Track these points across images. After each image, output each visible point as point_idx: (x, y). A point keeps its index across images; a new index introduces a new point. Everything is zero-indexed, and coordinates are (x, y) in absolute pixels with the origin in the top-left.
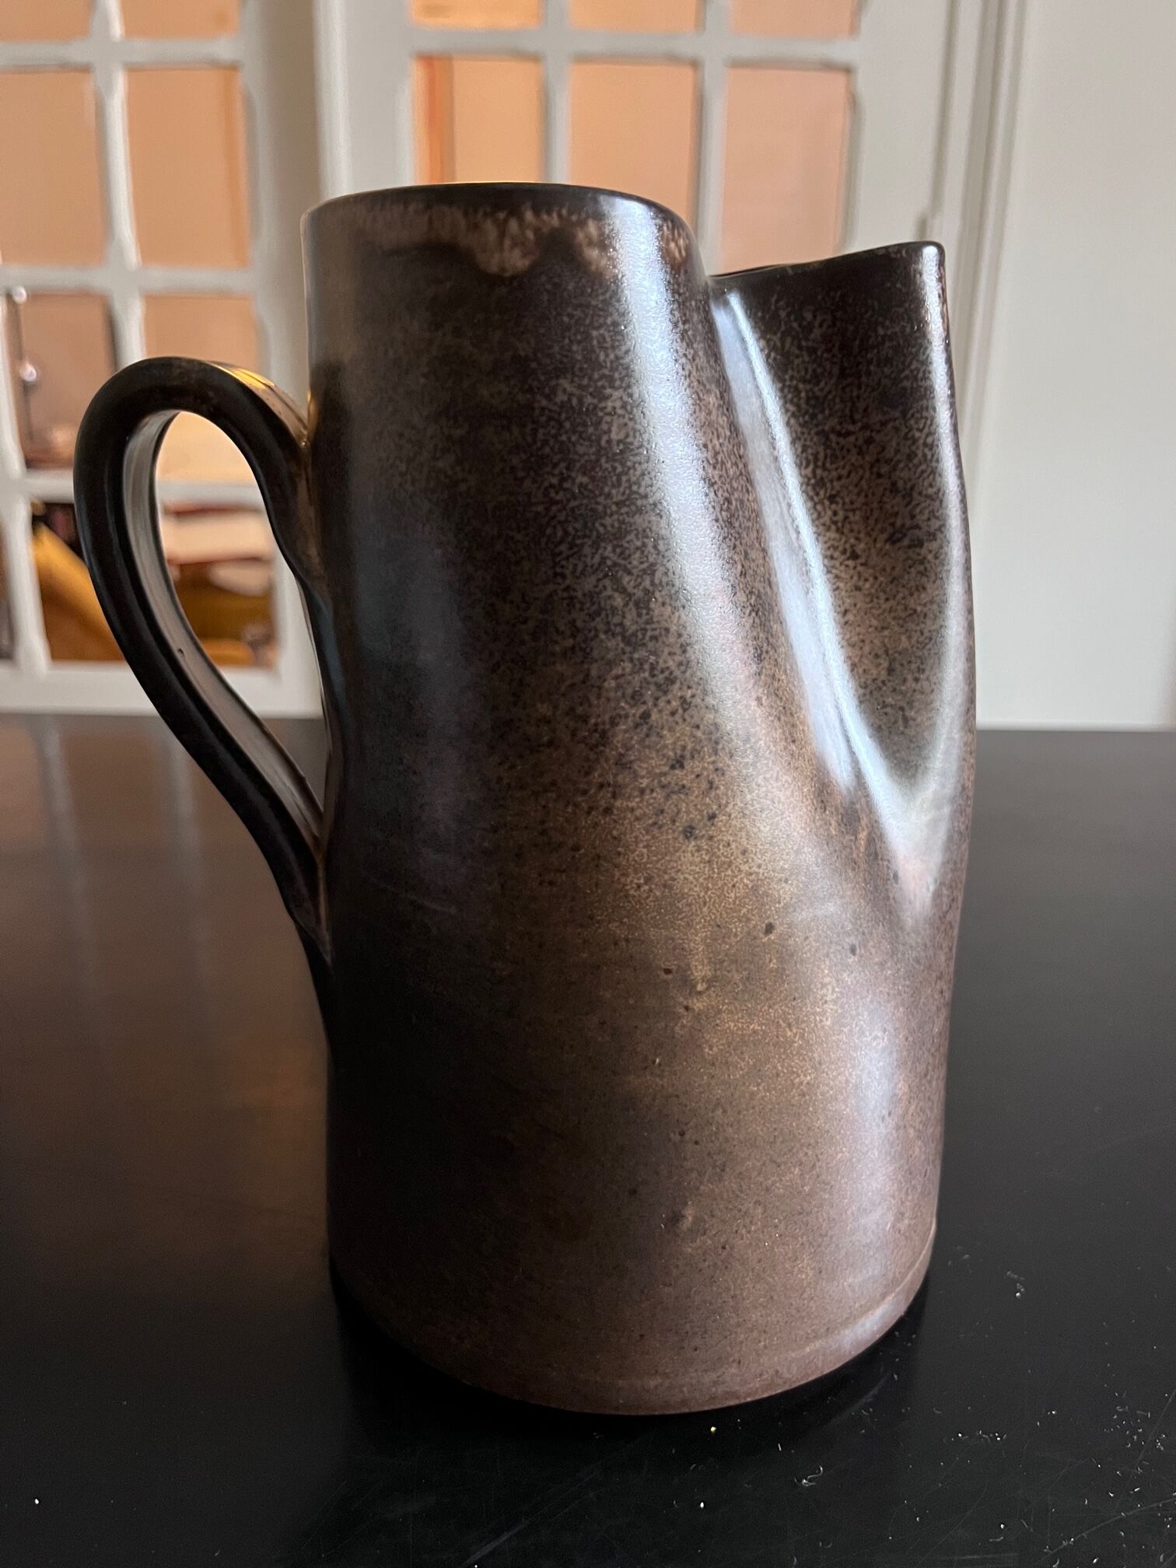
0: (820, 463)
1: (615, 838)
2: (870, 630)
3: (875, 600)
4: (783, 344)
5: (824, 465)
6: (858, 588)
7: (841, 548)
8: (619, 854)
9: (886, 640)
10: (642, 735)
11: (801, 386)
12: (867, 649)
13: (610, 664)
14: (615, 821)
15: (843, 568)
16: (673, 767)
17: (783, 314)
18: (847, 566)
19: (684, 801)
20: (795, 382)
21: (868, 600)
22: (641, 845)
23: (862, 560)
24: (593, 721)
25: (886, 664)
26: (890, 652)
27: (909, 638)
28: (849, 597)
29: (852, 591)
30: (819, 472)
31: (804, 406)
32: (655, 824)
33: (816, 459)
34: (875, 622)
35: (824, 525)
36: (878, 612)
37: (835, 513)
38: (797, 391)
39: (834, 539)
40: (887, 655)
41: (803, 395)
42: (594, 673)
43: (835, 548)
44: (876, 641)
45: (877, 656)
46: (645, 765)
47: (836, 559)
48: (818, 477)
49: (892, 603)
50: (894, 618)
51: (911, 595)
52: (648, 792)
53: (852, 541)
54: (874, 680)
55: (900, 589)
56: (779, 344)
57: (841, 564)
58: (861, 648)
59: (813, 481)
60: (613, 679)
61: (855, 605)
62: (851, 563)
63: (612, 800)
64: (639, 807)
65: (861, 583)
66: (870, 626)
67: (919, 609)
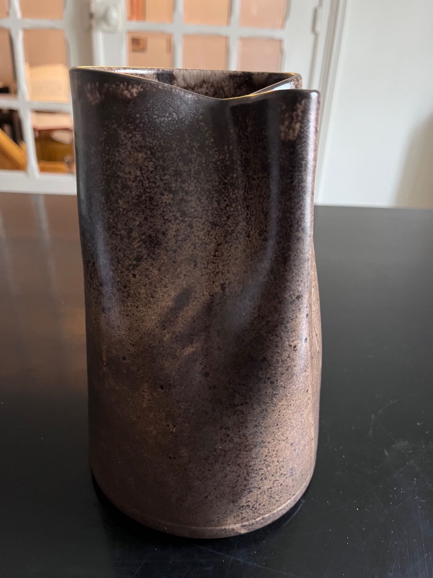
0: (246, 190)
2: (242, 270)
3: (248, 258)
4: (239, 132)
5: (248, 191)
6: (245, 251)
7: (246, 231)
9: (245, 278)
11: (243, 153)
12: (238, 278)
15: (243, 240)
17: (240, 118)
18: (245, 239)
20: (241, 151)
21: (246, 257)
23: (250, 239)
25: (241, 288)
26: (245, 283)
27: (253, 281)
28: (241, 253)
29: (242, 251)
30: (246, 193)
31: (243, 162)
33: (245, 188)
34: (244, 268)
35: (243, 218)
36: (247, 264)
37: (247, 215)
38: (242, 155)
39: (245, 226)
40: (243, 284)
41: (244, 157)
43: (244, 230)
44: (242, 277)
45: (240, 283)
47: (243, 235)
48: (245, 196)
49: (252, 262)
50: (250, 270)
51: (259, 262)
53: (250, 229)
54: (236, 292)
55: (256, 258)
57: (243, 238)
58: (236, 276)
59: (243, 197)
61: (241, 257)
62: (247, 238)
65: (246, 249)
66: (242, 269)
67: (259, 270)
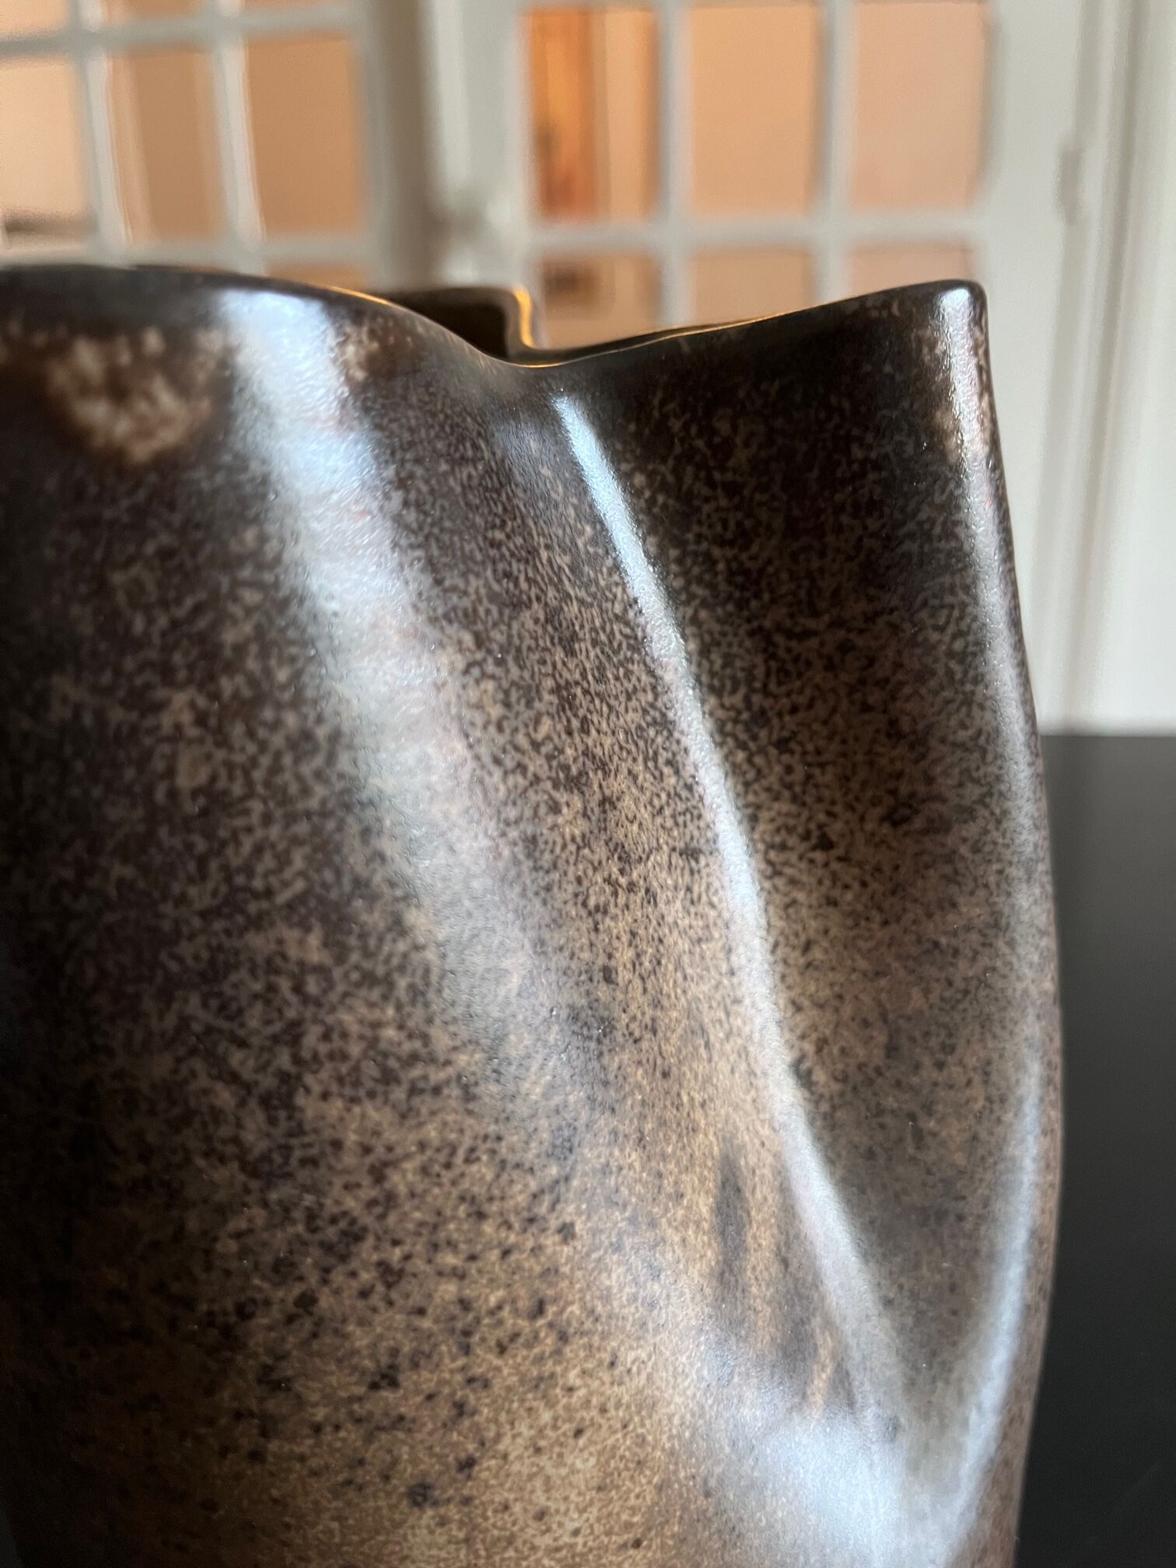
0: (757, 685)
1: (276, 1501)
2: (854, 977)
3: (863, 923)
4: (679, 480)
5: (765, 685)
6: (832, 902)
7: (800, 830)
8: (288, 1527)
9: (883, 996)
10: (304, 1334)
11: (717, 552)
12: (847, 1010)
13: (223, 1212)
14: (272, 1474)
15: (803, 865)
16: (374, 1386)
17: (676, 425)
18: (812, 861)
19: (404, 1442)
20: (704, 546)
21: (849, 922)
22: (326, 1516)
23: (839, 851)
24: (204, 1307)
25: (881, 1038)
26: (891, 1016)
27: (927, 992)
28: (816, 917)
29: (820, 906)
30: (756, 699)
31: (723, 587)
32: (349, 1482)
33: (751, 678)
34: (862, 964)
35: (768, 790)
36: (871, 944)
37: (789, 770)
38: (710, 561)
39: (787, 815)
40: (885, 1021)
41: (721, 566)
42: (193, 1224)
43: (790, 830)
44: (865, 998)
45: (866, 1024)
46: (316, 1385)
47: (792, 849)
48: (756, 708)
49: (894, 928)
50: (899, 957)
51: (930, 916)
52: (329, 1429)
53: (822, 817)
54: (860, 1067)
55: (908, 905)
56: (670, 479)
57: (801, 858)
58: (837, 1010)
59: (745, 716)
60: (231, 1236)
61: (826, 932)
62: (819, 856)
63: (262, 1440)
64: (314, 1455)
65: (836, 893)
66: (854, 970)
67: (943, 940)
